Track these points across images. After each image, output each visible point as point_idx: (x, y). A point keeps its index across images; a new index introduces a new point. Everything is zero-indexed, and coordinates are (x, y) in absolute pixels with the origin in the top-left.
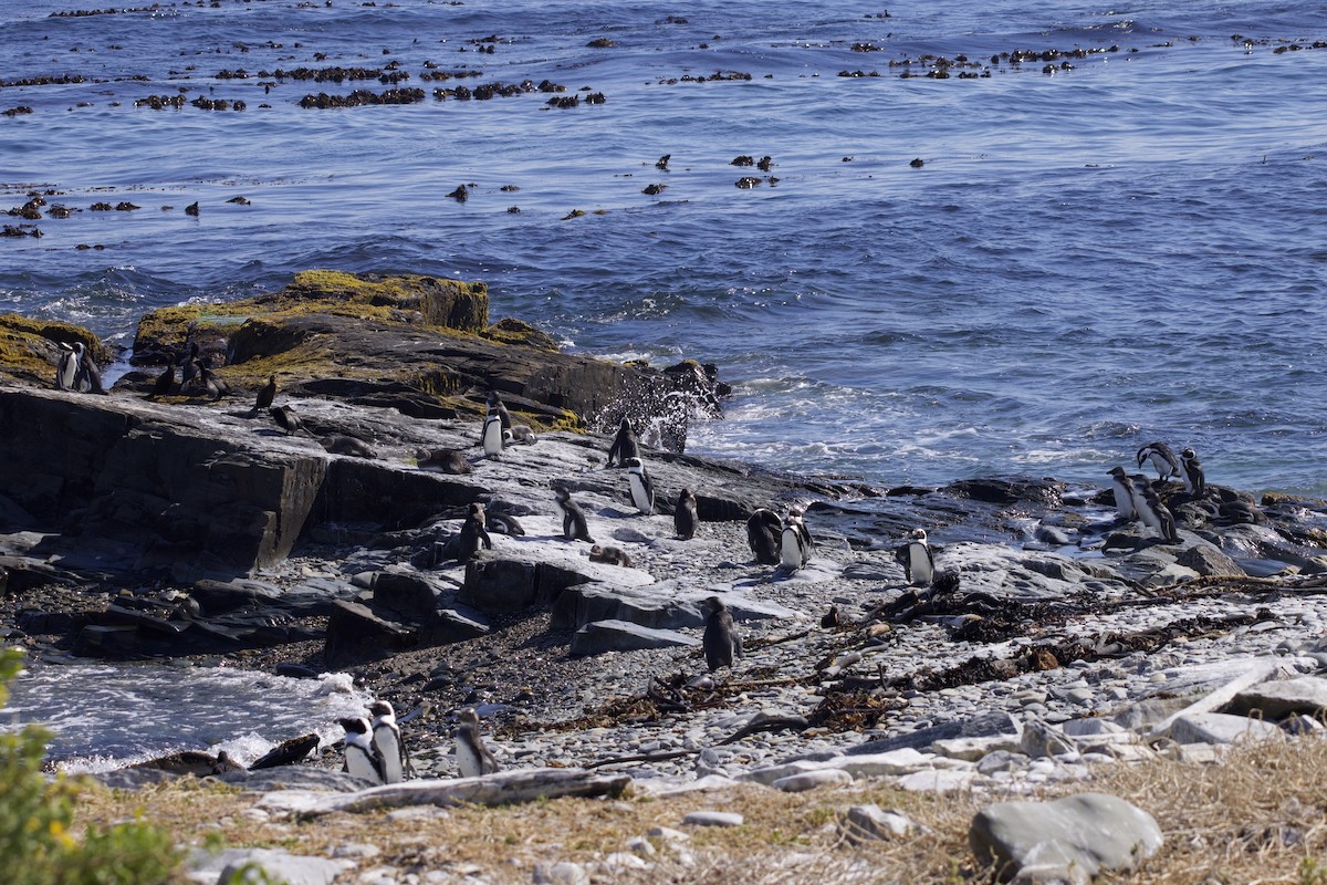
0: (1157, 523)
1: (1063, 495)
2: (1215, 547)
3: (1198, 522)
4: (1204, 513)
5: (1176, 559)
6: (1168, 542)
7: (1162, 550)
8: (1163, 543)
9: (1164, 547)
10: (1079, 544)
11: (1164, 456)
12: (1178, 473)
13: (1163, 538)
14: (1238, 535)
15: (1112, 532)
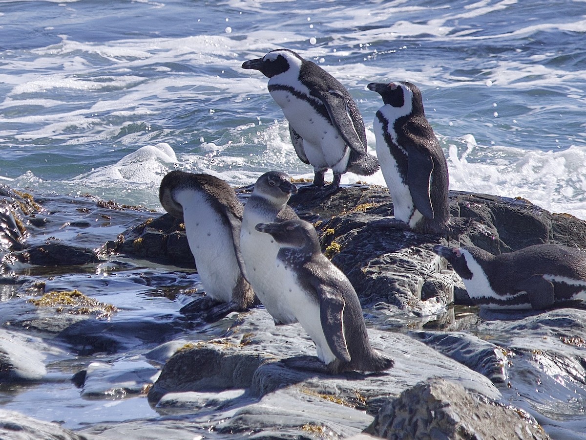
0: (310, 313)
1: (26, 239)
2: (482, 382)
3: (431, 308)
4: (451, 279)
5: (368, 419)
6: (344, 370)
7: (326, 393)
8: (327, 372)
9: (333, 383)
10: (80, 379)
11: (324, 110)
12: (364, 163)
13: (329, 357)
14: (551, 343)
15: (177, 345)
